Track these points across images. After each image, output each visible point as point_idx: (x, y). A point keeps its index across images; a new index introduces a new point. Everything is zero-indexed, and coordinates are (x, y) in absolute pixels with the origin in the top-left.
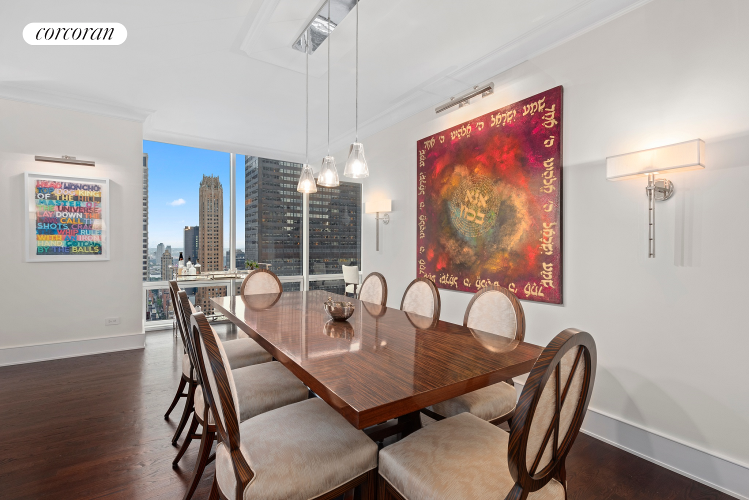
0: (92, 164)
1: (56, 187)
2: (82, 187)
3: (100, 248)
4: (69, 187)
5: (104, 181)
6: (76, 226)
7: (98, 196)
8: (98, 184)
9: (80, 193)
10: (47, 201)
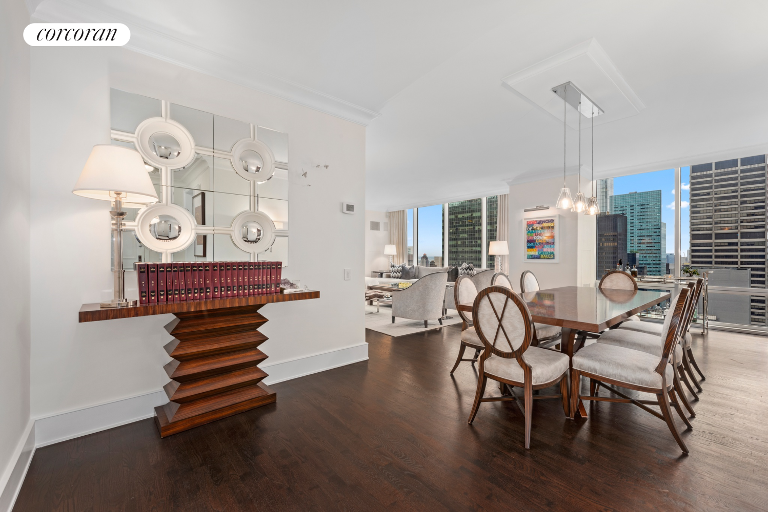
0: (548, 208)
1: (534, 224)
2: (545, 222)
3: (554, 255)
4: (540, 222)
5: (555, 216)
6: (542, 244)
7: (553, 225)
8: (552, 218)
9: (545, 225)
10: (531, 231)
